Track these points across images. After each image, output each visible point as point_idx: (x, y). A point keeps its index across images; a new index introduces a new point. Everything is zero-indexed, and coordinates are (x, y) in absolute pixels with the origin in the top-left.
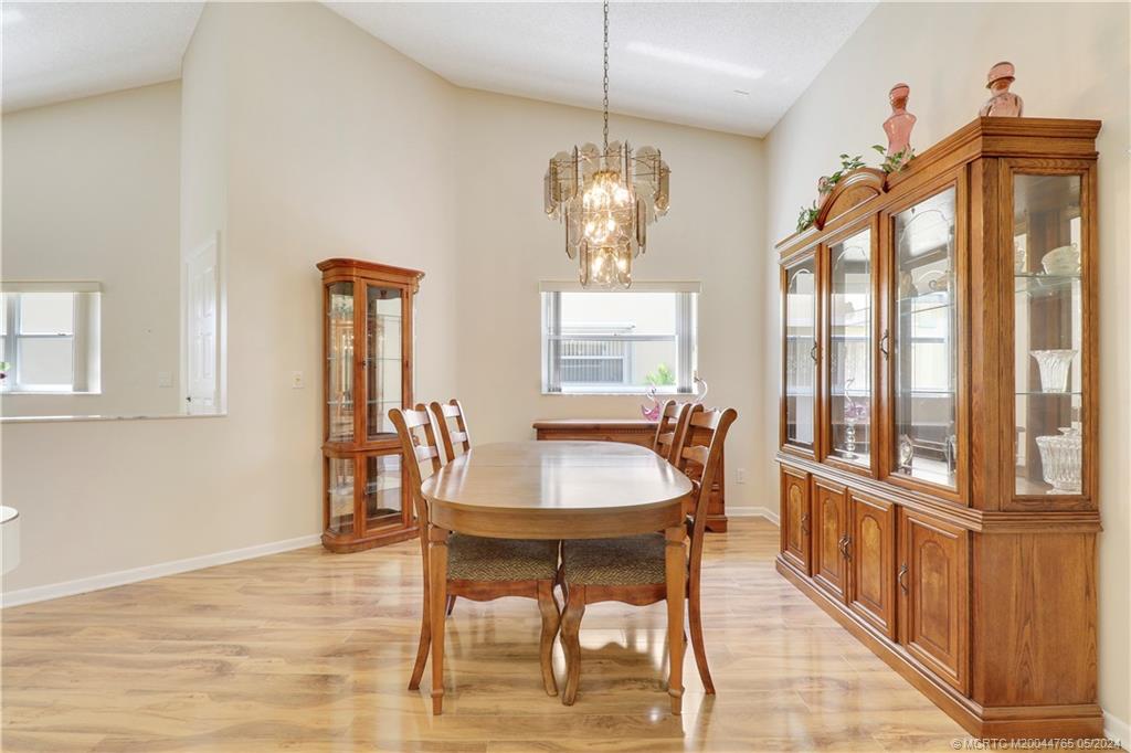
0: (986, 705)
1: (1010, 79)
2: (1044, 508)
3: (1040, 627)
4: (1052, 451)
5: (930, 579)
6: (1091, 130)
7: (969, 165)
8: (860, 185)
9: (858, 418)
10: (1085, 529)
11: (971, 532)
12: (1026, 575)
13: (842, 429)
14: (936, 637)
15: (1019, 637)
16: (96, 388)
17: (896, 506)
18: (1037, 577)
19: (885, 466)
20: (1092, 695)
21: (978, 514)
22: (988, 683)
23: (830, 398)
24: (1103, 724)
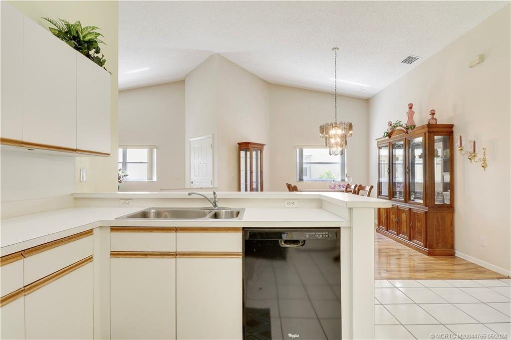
0: (429, 248)
1: (434, 114)
2: (443, 206)
3: (441, 232)
4: (446, 195)
5: (418, 224)
6: (452, 126)
7: (425, 133)
8: (400, 130)
9: (399, 189)
10: (450, 211)
11: (426, 212)
12: (438, 221)
13: (396, 192)
14: (419, 237)
15: (436, 234)
16: (155, 179)
17: (410, 209)
18: (440, 221)
19: (407, 199)
20: (452, 246)
21: (427, 208)
22: (429, 244)
23: (393, 183)
24: (454, 253)
